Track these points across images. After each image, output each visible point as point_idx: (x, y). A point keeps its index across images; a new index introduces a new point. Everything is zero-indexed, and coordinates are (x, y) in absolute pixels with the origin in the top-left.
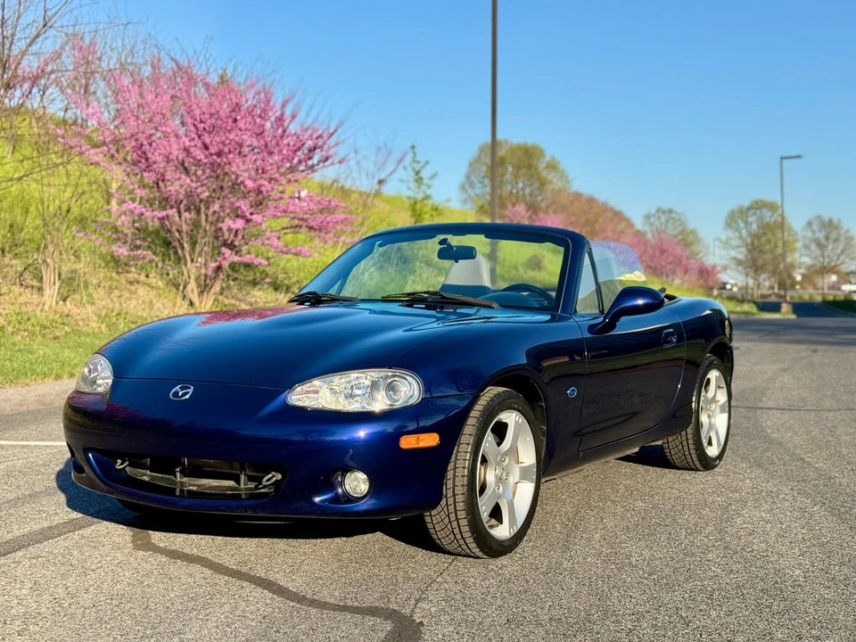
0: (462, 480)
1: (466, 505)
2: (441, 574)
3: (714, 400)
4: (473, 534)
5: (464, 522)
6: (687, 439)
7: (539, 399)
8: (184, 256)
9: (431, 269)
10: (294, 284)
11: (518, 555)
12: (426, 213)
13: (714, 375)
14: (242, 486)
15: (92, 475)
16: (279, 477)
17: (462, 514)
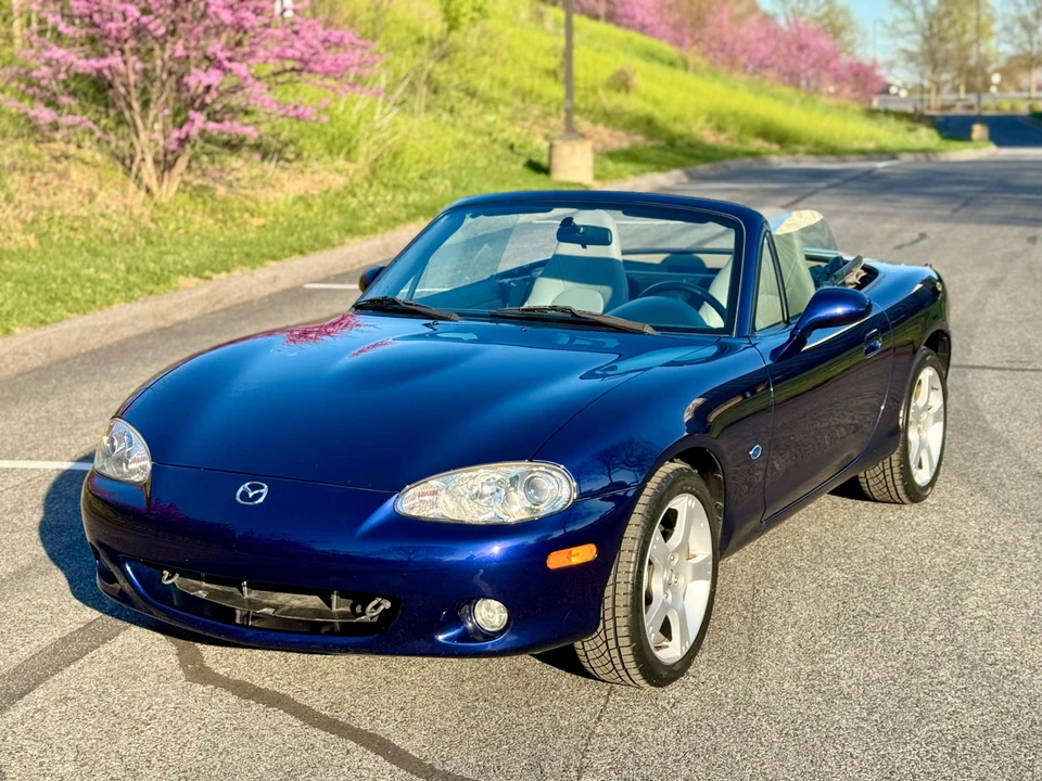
0: (623, 600)
1: (630, 630)
2: (599, 719)
3: (927, 408)
4: (638, 664)
5: (627, 651)
6: (891, 467)
7: (715, 468)
8: (134, 121)
9: (475, 101)
10: (286, 145)
11: (692, 679)
12: (464, 15)
13: (927, 374)
14: (334, 609)
15: (126, 587)
16: (388, 605)
17: (624, 642)
